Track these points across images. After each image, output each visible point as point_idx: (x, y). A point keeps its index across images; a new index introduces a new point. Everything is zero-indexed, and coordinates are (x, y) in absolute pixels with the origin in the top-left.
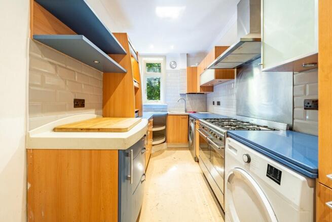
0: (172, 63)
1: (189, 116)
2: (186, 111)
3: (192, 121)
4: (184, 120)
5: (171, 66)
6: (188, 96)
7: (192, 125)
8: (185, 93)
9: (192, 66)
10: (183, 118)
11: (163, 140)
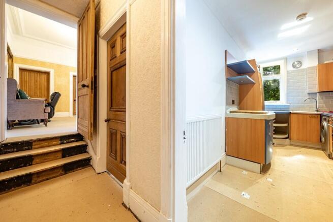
0: (296, 63)
1: (321, 116)
2: (317, 111)
3: (325, 119)
4: (314, 119)
5: (294, 66)
6: (320, 95)
7: (325, 124)
8: (316, 92)
9: (326, 62)
10: (312, 117)
11: (286, 136)
